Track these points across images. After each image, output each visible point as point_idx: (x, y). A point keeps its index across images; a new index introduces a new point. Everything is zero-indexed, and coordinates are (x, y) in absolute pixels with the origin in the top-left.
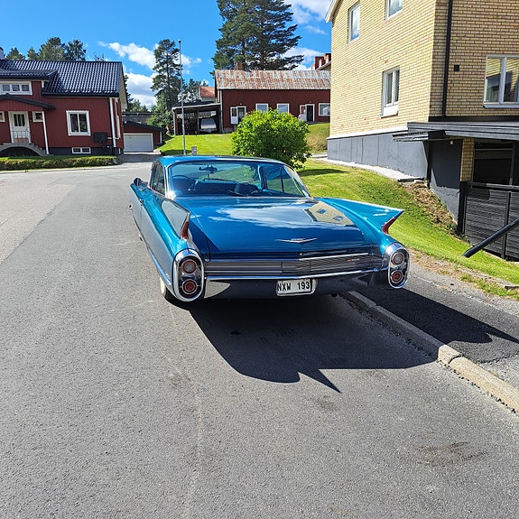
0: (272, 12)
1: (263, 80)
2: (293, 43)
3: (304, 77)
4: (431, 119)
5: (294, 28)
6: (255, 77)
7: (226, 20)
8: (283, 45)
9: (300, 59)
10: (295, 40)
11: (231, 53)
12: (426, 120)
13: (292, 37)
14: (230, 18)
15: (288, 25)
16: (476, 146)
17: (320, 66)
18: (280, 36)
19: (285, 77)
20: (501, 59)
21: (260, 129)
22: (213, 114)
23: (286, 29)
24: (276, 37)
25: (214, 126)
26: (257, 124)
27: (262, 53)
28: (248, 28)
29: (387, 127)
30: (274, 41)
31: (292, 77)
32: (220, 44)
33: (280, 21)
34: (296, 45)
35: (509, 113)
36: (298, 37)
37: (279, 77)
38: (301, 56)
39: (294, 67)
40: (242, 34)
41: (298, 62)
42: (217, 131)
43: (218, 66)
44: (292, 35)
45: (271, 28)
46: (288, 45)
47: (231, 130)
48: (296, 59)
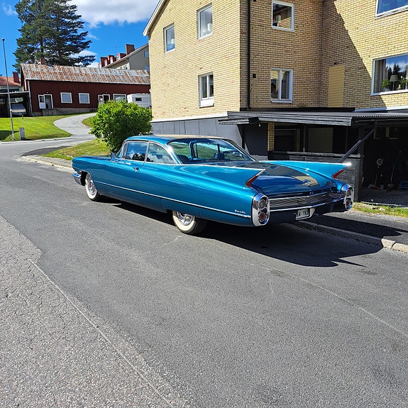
0: (66, 20)
1: (65, 74)
2: (85, 46)
3: (99, 73)
4: (241, 109)
5: (85, 34)
6: (57, 71)
7: (24, 22)
8: (77, 46)
9: (92, 59)
10: (87, 43)
11: (31, 50)
12: (238, 110)
13: (84, 41)
14: (28, 21)
15: (80, 31)
16: (276, 127)
17: (106, 64)
18: (74, 39)
19: (83, 72)
20: (279, 71)
21: (117, 115)
22: (21, 100)
23: (79, 34)
24: (71, 40)
25: (24, 111)
26: (114, 111)
27: (59, 52)
28: (46, 31)
29: (205, 114)
30: (69, 43)
31: (89, 72)
32: (20, 42)
33: (74, 27)
34: (88, 47)
35: (285, 106)
36: (90, 41)
37: (78, 72)
38: (92, 57)
39: (88, 64)
40: (41, 36)
41: (91, 61)
42: (27, 115)
43: (20, 60)
44: (83, 39)
45: (65, 32)
46: (81, 47)
47: (40, 114)
48: (89, 58)
